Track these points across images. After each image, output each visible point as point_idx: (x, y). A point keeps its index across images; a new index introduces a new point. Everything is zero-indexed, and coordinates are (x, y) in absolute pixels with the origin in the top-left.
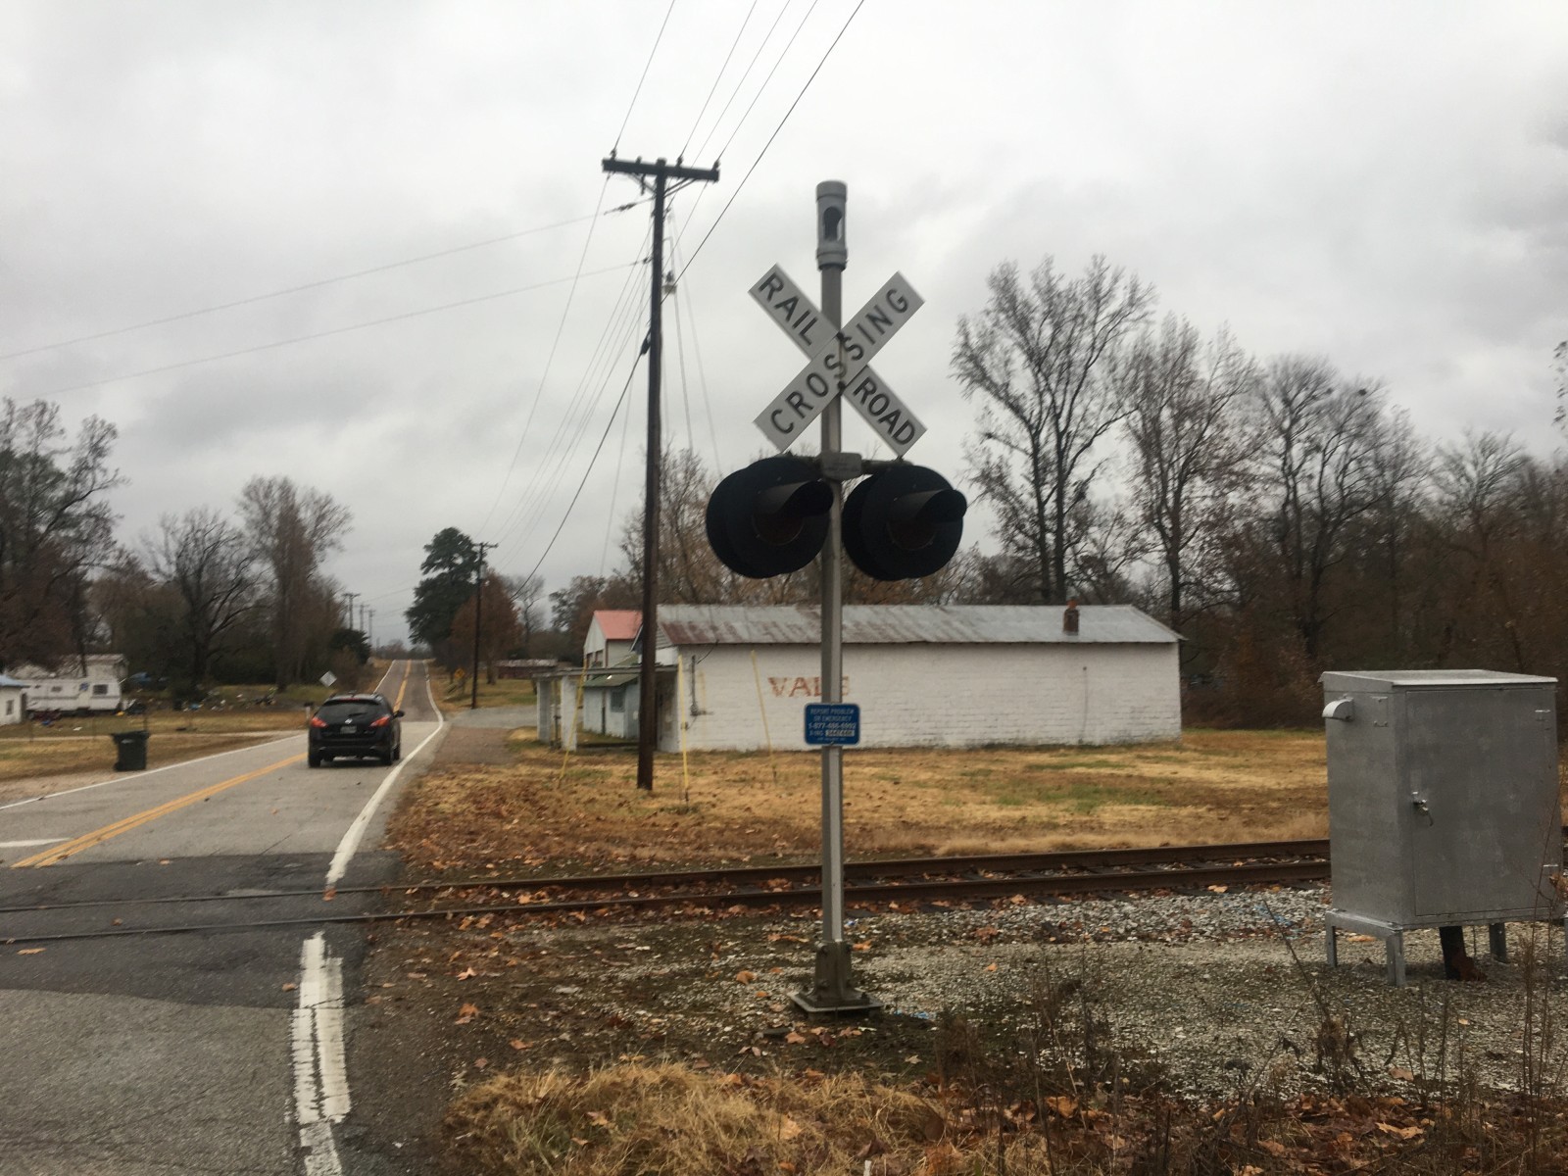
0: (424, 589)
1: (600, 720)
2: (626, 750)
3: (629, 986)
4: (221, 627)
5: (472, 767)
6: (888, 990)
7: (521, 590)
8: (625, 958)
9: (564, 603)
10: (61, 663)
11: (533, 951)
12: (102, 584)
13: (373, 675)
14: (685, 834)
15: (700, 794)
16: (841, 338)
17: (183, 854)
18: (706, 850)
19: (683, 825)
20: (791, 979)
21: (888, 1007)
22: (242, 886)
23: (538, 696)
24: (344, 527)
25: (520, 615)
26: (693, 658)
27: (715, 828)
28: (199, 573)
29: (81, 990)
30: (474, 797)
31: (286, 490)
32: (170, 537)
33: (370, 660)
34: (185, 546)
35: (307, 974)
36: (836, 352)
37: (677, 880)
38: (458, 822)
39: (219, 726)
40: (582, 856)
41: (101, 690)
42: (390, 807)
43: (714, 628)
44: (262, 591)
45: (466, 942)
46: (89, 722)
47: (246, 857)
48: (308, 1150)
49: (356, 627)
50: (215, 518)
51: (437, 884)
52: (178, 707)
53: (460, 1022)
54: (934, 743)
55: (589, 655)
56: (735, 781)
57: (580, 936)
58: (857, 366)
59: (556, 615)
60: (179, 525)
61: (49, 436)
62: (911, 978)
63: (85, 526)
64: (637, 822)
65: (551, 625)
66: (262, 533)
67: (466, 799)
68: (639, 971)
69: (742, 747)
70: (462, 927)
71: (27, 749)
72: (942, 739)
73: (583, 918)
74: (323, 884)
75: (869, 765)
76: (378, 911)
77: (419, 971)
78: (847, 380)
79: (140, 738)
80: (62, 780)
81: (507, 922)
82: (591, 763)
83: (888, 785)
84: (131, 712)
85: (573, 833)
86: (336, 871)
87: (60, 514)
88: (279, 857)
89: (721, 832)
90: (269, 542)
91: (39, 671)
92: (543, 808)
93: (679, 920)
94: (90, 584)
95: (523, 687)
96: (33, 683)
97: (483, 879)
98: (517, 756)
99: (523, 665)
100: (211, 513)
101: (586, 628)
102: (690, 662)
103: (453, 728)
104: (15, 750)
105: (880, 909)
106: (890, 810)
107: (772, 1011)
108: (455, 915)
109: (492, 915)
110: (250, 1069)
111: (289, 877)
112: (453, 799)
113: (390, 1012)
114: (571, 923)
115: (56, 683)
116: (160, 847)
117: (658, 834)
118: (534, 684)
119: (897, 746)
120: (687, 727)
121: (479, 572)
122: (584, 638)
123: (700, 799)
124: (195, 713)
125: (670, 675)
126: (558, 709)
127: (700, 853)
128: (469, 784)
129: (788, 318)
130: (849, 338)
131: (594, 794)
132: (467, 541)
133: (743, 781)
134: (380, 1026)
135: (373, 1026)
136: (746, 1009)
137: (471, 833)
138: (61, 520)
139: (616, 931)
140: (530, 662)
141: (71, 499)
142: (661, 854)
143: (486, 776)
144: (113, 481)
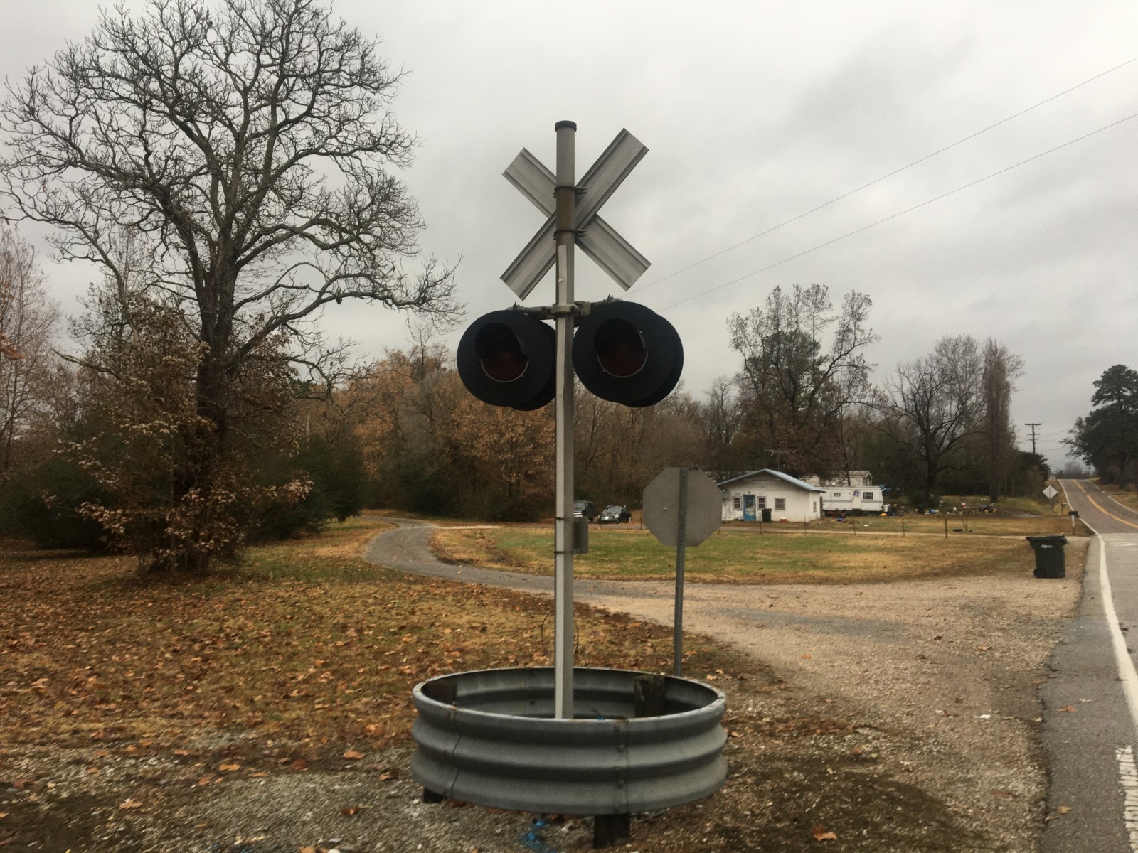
41: (869, 496)
60: (911, 370)
61: (821, 310)
84: (890, 513)
96: (822, 489)
115: (836, 490)
144: (869, 339)
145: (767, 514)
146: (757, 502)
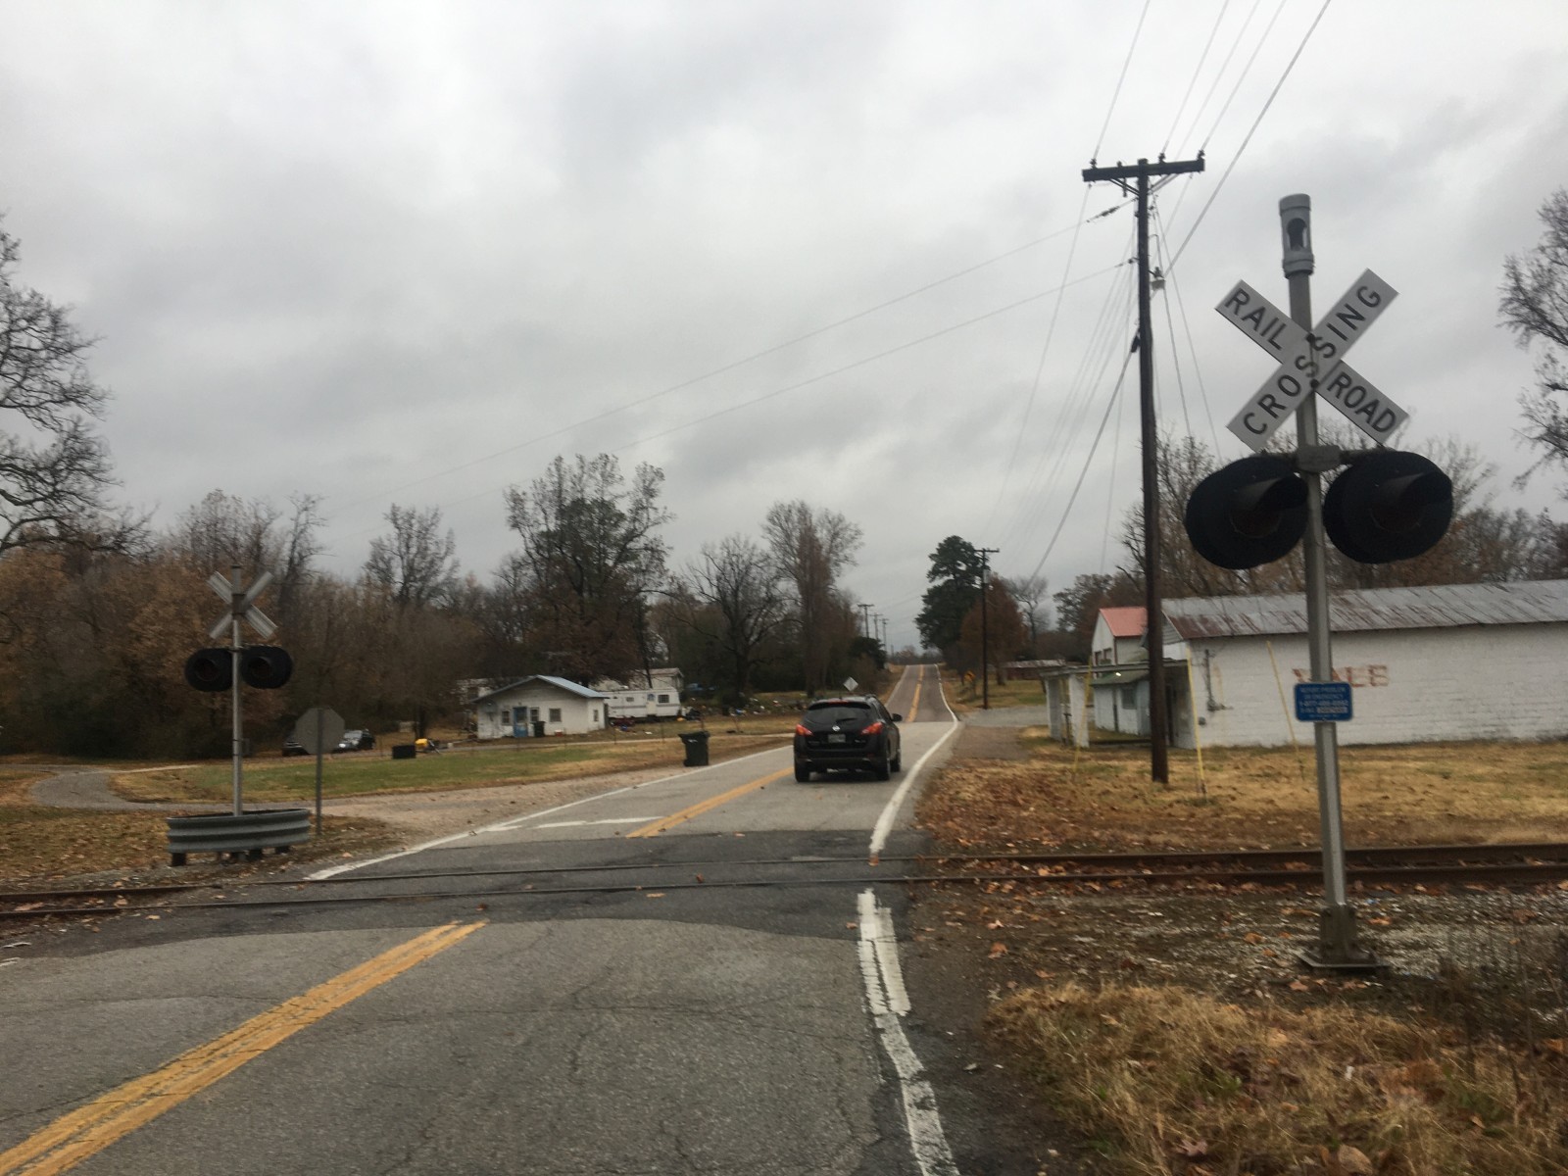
0: (932, 597)
1: (1112, 717)
2: (1142, 747)
3: (1140, 941)
4: (758, 640)
5: (988, 762)
6: (1400, 956)
7: (1024, 592)
8: (1139, 921)
9: (1069, 603)
10: (632, 677)
11: (1053, 912)
12: (661, 608)
13: (888, 681)
14: (1202, 824)
15: (1219, 787)
16: (1311, 339)
17: (752, 829)
18: (1223, 838)
19: (1201, 816)
20: (1301, 943)
21: (1399, 969)
22: (802, 854)
23: (1047, 696)
24: (856, 543)
25: (1025, 617)
26: (1207, 652)
27: (1234, 820)
28: (735, 593)
29: (698, 921)
30: (992, 787)
31: (804, 512)
32: (711, 562)
33: (888, 666)
34: (723, 571)
35: (864, 918)
36: (1307, 354)
37: (1190, 860)
38: (978, 809)
39: (762, 729)
40: (1097, 840)
41: (664, 699)
42: (917, 795)
43: (1228, 620)
44: (789, 606)
45: (993, 902)
46: (657, 727)
47: (802, 832)
48: (882, 1031)
49: (872, 636)
50: (747, 542)
51: (964, 856)
52: (726, 713)
53: (992, 956)
54: (1496, 736)
55: (1097, 654)
56: (1259, 776)
57: (1096, 902)
58: (1329, 363)
59: (1062, 616)
60: (718, 551)
61: (612, 483)
62: (1427, 946)
63: (644, 558)
64: (1154, 813)
65: (1058, 626)
66: (786, 553)
67: (985, 788)
68: (1152, 930)
69: (1267, 743)
70: (989, 891)
71: (614, 750)
72: (1507, 731)
73: (1097, 888)
74: (867, 853)
75: (1416, 759)
76: (915, 875)
77: (954, 921)
78: (1319, 378)
79: (702, 737)
80: (645, 774)
81: (1029, 888)
82: (1103, 759)
83: (1436, 780)
84: (688, 718)
85: (1088, 820)
86: (877, 843)
87: (624, 549)
88: (828, 833)
89: (1240, 823)
90: (792, 561)
91: (615, 684)
92: (1057, 798)
93: (1191, 894)
94: (649, 608)
95: (1032, 688)
96: (610, 695)
97: (1004, 854)
98: (1030, 752)
99: (1032, 666)
100: (743, 539)
101: (1092, 628)
102: (1203, 655)
103: (967, 727)
104: (605, 751)
105: (1405, 891)
106: (1435, 804)
107: (1279, 967)
108: (982, 880)
109: (1014, 882)
110: (831, 976)
111: (838, 848)
112: (972, 789)
113: (934, 947)
114: (1086, 892)
115: (629, 694)
116: (734, 823)
117: (1173, 824)
118: (1043, 684)
119: (1451, 738)
120: (1202, 722)
121: (981, 576)
122: (1090, 637)
123: (1219, 792)
124: (740, 717)
125: (1180, 671)
126: (1068, 707)
127: (1217, 840)
128: (986, 777)
129: (1256, 329)
130: (1320, 339)
131: (1108, 786)
132: (969, 548)
133: (1267, 775)
134: (927, 956)
135: (921, 956)
136: (1253, 963)
137: (991, 818)
138: (625, 555)
139: (1130, 900)
140: (1038, 662)
141: (631, 535)
142: (1175, 839)
143: (1000, 770)
144: (664, 518)
145: (539, 727)
146: (529, 714)
